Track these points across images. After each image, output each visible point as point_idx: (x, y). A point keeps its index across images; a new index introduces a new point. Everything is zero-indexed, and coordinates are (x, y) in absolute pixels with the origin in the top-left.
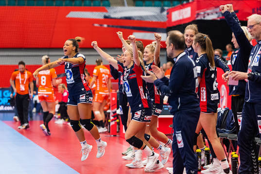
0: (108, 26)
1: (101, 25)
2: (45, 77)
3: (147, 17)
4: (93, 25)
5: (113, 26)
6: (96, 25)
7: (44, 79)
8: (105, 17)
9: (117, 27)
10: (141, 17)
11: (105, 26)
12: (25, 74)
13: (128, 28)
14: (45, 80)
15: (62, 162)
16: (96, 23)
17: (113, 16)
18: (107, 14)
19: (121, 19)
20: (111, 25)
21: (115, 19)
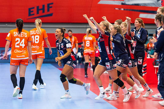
0: (124, 9)
1: (120, 9)
2: (89, 42)
3: (149, 4)
4: (115, 9)
5: (127, 10)
6: (117, 9)
7: (88, 42)
8: (122, 4)
9: (130, 10)
10: (145, 4)
11: (122, 9)
12: (72, 38)
13: (137, 11)
14: (89, 44)
15: (95, 94)
16: (117, 8)
17: (127, 3)
18: (123, 2)
19: (132, 5)
20: (126, 9)
21: (128, 5)
